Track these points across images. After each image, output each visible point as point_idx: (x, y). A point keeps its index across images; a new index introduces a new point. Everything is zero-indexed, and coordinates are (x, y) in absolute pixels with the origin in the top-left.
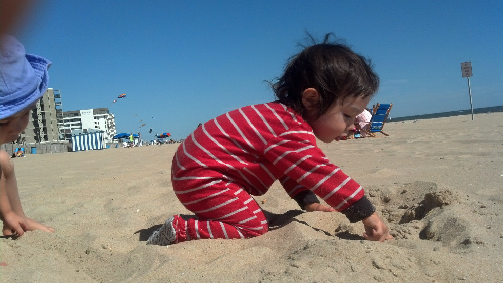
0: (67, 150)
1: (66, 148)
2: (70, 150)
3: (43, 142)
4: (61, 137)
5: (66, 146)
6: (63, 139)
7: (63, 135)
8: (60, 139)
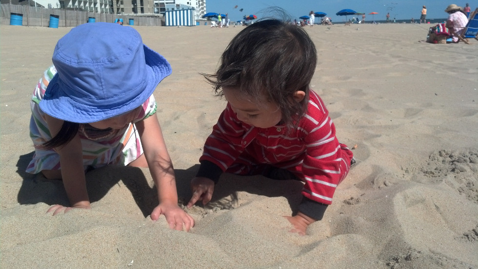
0: (160, 24)
1: (160, 22)
2: (163, 24)
3: (139, 14)
4: (156, 10)
5: (160, 20)
6: (158, 13)
7: (158, 9)
8: (155, 12)
